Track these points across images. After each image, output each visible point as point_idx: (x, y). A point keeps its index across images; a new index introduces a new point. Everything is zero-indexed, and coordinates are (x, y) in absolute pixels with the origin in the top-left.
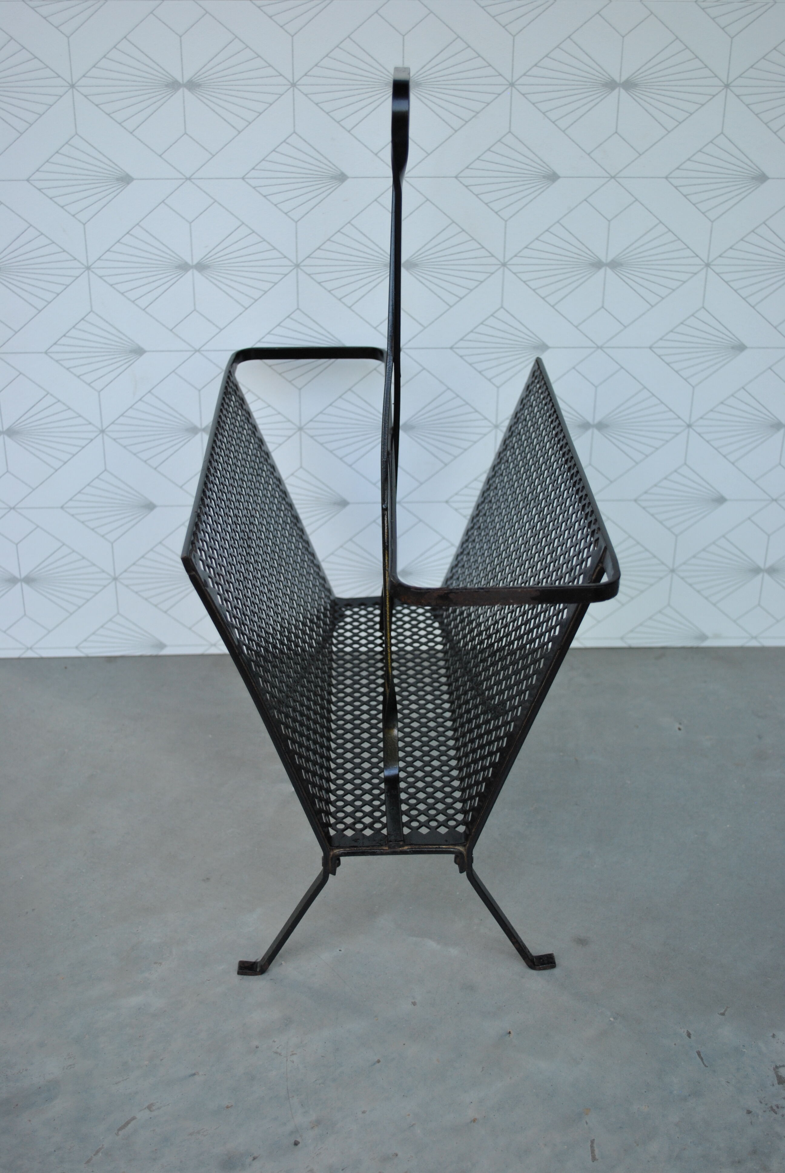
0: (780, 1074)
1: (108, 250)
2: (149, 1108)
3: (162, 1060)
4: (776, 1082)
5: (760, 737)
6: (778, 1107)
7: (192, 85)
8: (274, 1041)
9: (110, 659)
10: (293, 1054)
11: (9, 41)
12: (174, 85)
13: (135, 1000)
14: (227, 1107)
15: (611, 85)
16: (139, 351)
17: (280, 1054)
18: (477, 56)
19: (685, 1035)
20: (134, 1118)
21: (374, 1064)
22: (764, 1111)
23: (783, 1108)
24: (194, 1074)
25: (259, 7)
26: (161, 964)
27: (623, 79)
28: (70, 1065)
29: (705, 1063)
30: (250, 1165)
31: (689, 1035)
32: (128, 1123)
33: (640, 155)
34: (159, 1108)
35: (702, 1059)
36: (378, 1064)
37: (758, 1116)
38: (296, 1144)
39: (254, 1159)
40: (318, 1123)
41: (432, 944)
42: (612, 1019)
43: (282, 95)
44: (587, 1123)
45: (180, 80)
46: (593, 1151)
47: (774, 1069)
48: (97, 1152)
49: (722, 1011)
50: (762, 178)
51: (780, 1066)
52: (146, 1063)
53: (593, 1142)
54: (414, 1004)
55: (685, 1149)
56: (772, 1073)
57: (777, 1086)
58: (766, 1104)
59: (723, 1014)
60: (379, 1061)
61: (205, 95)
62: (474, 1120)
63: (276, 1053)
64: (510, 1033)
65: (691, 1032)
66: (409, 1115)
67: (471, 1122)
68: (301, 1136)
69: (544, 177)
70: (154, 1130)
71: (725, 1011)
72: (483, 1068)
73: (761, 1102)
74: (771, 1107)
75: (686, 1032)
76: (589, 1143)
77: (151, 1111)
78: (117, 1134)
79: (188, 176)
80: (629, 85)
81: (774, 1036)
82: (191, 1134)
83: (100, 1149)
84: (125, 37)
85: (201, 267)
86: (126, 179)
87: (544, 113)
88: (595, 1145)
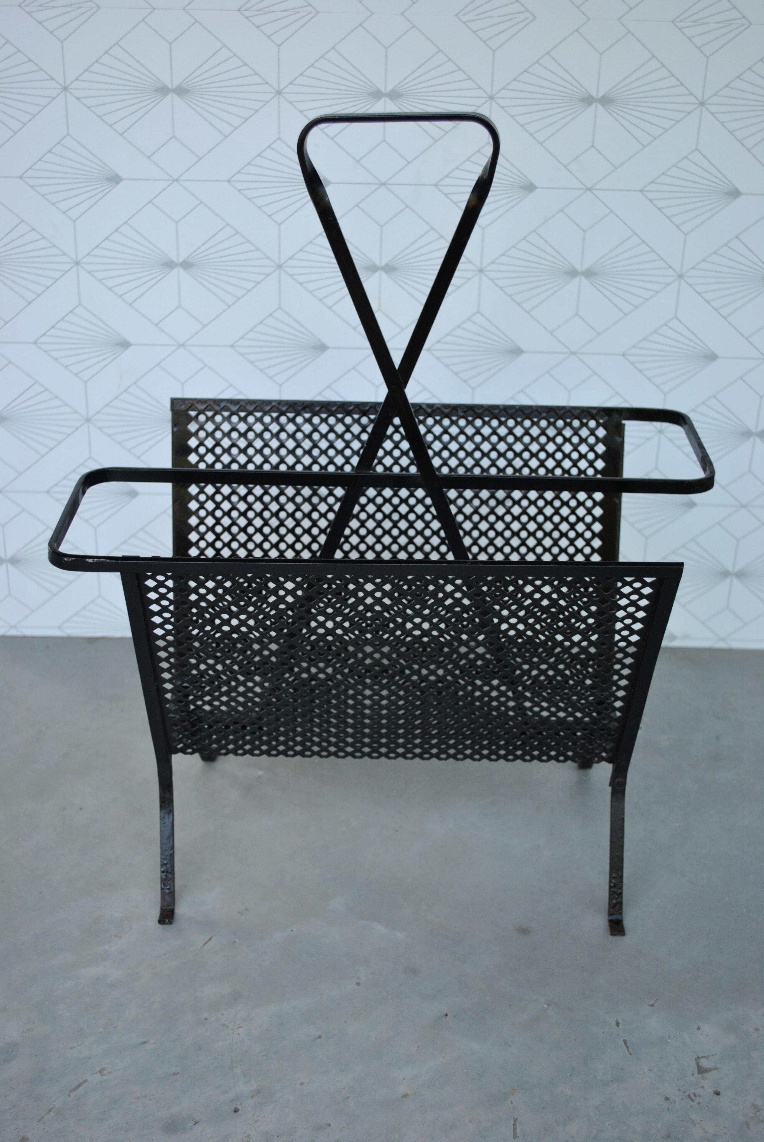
0: (700, 1064)
1: (97, 247)
2: (101, 1072)
3: (115, 1028)
4: (696, 1071)
5: (718, 739)
6: (695, 1096)
7: (181, 91)
8: (223, 1014)
9: (91, 640)
10: (239, 1027)
11: (5, 44)
12: (163, 91)
13: (94, 971)
14: (174, 1074)
15: (588, 100)
16: (125, 345)
17: (227, 1027)
18: (457, 69)
19: (614, 1024)
20: (86, 1081)
21: (316, 1039)
22: (682, 1099)
23: (700, 1096)
24: (145, 1043)
25: (247, 18)
26: (120, 937)
27: (600, 95)
28: (29, 1030)
29: (631, 1051)
30: (191, 1129)
31: (618, 1024)
32: (80, 1085)
33: (616, 168)
34: (110, 1073)
35: (627, 1047)
36: (318, 1040)
37: (675, 1103)
38: (236, 1111)
39: (196, 1123)
40: (258, 1092)
41: (379, 928)
42: (545, 1006)
43: (267, 102)
44: (512, 1103)
45: (169, 86)
46: (515, 1130)
47: (696, 1060)
48: (50, 1111)
49: (652, 1003)
50: (736, 193)
51: (702, 1057)
52: (101, 1030)
53: (515, 1120)
54: (358, 984)
55: (602, 1131)
56: (693, 1064)
57: (696, 1075)
58: (684, 1092)
59: (652, 1006)
60: (320, 1037)
61: (193, 101)
62: (405, 1096)
63: (224, 1025)
64: (447, 1015)
65: (620, 1021)
66: (344, 1088)
67: (403, 1096)
68: (241, 1104)
69: (522, 187)
70: (103, 1093)
71: (655, 1002)
72: (418, 1047)
73: (680, 1090)
74: (689, 1095)
75: (614, 1021)
76: (512, 1122)
77: (102, 1075)
78: (69, 1095)
79: (175, 177)
80: (606, 101)
81: (699, 1028)
82: (138, 1098)
83: (52, 1109)
84: (117, 43)
85: (186, 265)
86: (115, 179)
87: (522, 126)
88: (517, 1124)
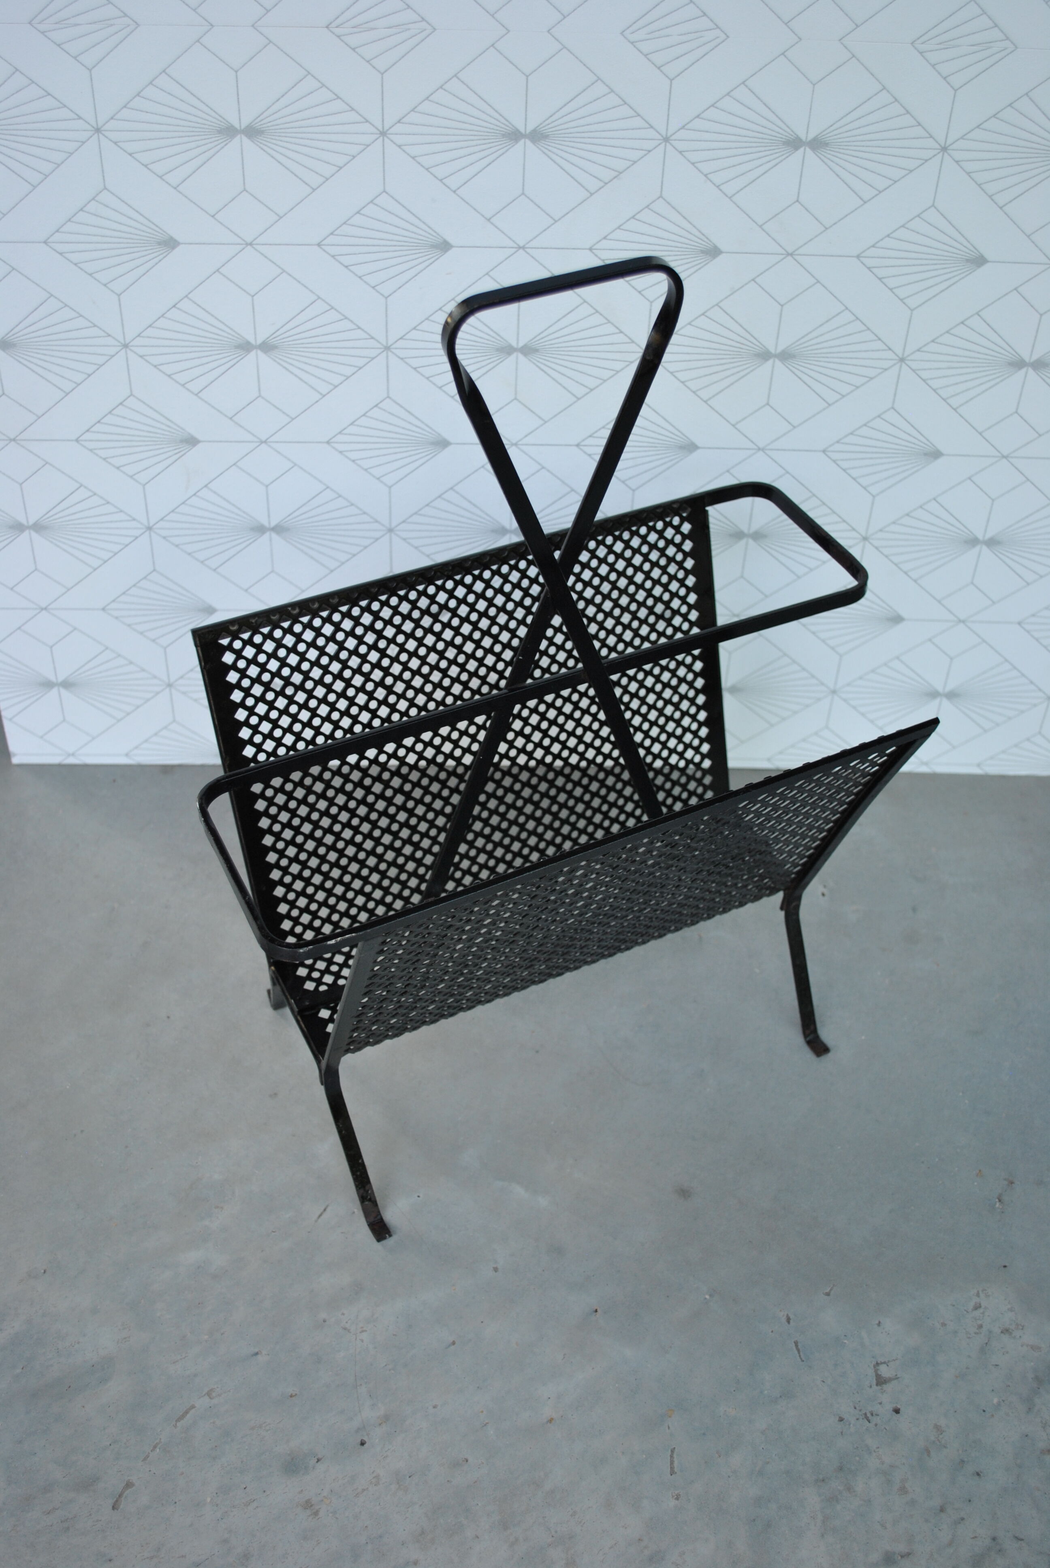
0: (879, 1373)
1: (150, 326)
2: (209, 1394)
3: (222, 1334)
4: (874, 1382)
5: (914, 910)
6: (872, 1415)
7: (252, 132)
8: (343, 1314)
9: (167, 769)
10: (363, 1331)
11: (14, 73)
12: (229, 132)
13: (193, 1256)
14: (291, 1396)
15: (794, 143)
16: (192, 441)
17: (349, 1331)
18: (622, 103)
19: (784, 1320)
20: (193, 1407)
21: (449, 1346)
22: (857, 1419)
23: (877, 1415)
24: (257, 1354)
25: (339, 37)
26: (222, 1208)
27: (811, 136)
28: (125, 1338)
29: (802, 1356)
30: (314, 1468)
31: (788, 1320)
32: (187, 1412)
33: (827, 229)
34: (219, 1395)
35: (799, 1351)
36: (452, 1347)
37: (850, 1424)
38: (363, 1443)
39: (318, 1460)
40: (386, 1418)
41: (519, 1191)
42: (707, 1297)
43: (368, 146)
44: (669, 1428)
45: (237, 126)
46: (672, 1462)
47: (874, 1366)
48: (155, 1447)
49: (828, 1291)
50: (980, 261)
51: (882, 1363)
52: (206, 1337)
53: (673, 1451)
54: (496, 1270)
55: (768, 1463)
56: (871, 1372)
57: (874, 1387)
58: (860, 1410)
59: (828, 1294)
60: (454, 1343)
61: (269, 144)
62: (551, 1420)
63: (345, 1329)
64: (596, 1311)
65: (791, 1316)
66: (482, 1412)
67: (548, 1422)
68: (368, 1435)
69: (702, 252)
70: (214, 1423)
71: (831, 1290)
72: (565, 1355)
73: (855, 1408)
74: (865, 1414)
75: (785, 1317)
76: (669, 1453)
77: (210, 1398)
78: (175, 1426)
79: (249, 241)
80: (818, 144)
81: (879, 1324)
82: (252, 1428)
83: (157, 1444)
84: (164, 71)
85: (267, 347)
86: (170, 244)
87: (706, 175)
88: (675, 1456)
